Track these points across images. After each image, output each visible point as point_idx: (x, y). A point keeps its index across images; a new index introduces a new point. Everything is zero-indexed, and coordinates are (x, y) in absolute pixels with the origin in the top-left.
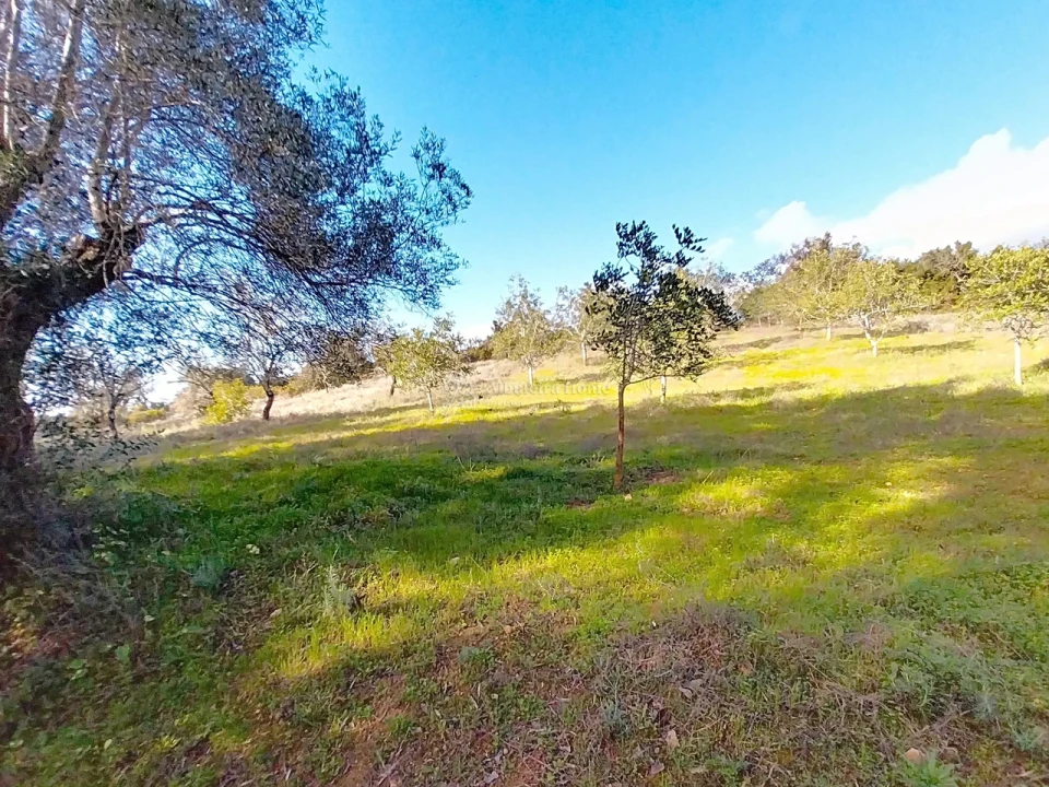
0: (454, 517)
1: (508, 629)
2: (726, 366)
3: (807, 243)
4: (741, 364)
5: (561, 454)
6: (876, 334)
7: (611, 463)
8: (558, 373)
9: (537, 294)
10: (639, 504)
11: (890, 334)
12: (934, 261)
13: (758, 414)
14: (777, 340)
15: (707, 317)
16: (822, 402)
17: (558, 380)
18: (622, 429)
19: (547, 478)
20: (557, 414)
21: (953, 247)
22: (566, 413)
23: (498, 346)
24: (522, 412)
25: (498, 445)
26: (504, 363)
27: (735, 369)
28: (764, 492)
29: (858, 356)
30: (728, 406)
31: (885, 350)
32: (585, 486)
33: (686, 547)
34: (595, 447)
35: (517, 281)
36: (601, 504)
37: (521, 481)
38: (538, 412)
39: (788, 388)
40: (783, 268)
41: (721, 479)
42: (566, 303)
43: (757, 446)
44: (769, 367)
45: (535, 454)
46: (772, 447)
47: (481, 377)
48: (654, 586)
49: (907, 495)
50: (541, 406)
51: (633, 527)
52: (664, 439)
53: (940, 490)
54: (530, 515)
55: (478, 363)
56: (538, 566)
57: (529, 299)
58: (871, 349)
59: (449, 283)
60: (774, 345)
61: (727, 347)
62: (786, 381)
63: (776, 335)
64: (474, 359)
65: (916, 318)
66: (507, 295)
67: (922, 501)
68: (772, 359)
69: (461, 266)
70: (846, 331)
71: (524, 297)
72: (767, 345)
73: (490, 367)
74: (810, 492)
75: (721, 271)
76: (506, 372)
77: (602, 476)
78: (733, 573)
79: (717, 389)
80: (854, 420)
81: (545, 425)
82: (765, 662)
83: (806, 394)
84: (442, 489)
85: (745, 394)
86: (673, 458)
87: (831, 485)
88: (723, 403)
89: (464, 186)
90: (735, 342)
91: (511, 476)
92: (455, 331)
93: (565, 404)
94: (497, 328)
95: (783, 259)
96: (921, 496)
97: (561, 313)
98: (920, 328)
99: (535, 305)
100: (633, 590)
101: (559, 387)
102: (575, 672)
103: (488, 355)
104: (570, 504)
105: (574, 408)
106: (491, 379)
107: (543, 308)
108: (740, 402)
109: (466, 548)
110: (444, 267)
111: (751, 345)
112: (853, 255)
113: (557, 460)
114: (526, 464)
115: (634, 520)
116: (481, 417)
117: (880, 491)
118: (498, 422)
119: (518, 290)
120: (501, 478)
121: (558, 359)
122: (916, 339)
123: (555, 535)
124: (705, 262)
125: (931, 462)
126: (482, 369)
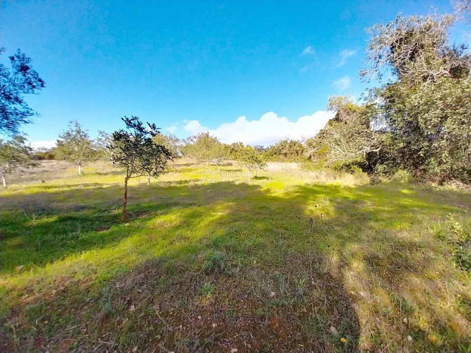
0: (20, 246)
1: (54, 291)
2: (175, 172)
3: (202, 134)
4: (180, 172)
5: (95, 208)
6: (219, 165)
7: (121, 211)
8: (97, 170)
9: (86, 132)
10: (132, 227)
11: (223, 165)
12: (234, 146)
13: (183, 189)
14: (193, 164)
15: (163, 156)
16: (203, 186)
17: (97, 173)
18: (126, 197)
19: (85, 220)
20: (94, 189)
21: (239, 143)
22: (100, 188)
23: (59, 154)
24: (73, 188)
25: (54, 205)
26: (63, 162)
27: (178, 173)
28: (180, 216)
29: (215, 172)
30: (174, 186)
31: (221, 170)
32: (106, 221)
33: (149, 241)
34: (114, 204)
35: (74, 124)
36: (114, 228)
37: (69, 222)
38: (82, 188)
39: (195, 181)
40: (195, 140)
41: (167, 213)
42: (104, 139)
43: (181, 201)
44: (189, 173)
45: (78, 209)
46: (186, 201)
47: (46, 169)
48: (133, 257)
49: (219, 214)
50: (86, 185)
51: (127, 236)
52: (147, 200)
53: (227, 212)
54: (73, 238)
55: (44, 161)
56: (76, 260)
57: (81, 134)
58: (218, 170)
59: (25, 122)
60: (192, 166)
61: (176, 165)
62: (194, 178)
63: (192, 162)
64: (41, 158)
65: (230, 161)
66: (67, 129)
67: (223, 215)
68: (190, 170)
69: (35, 115)
70: (213, 163)
71: (79, 132)
72: (189, 166)
73: (52, 164)
74: (195, 215)
75: (175, 137)
76: (63, 167)
77: (116, 217)
78: (165, 246)
79: (171, 180)
80: (211, 192)
81: (87, 194)
82: (170, 272)
83: (199, 183)
84: (12, 232)
85: (180, 182)
86: (150, 207)
87: (201, 213)
88: (172, 185)
89: (40, 80)
90: (179, 163)
91: (63, 220)
92: (26, 144)
93: (99, 184)
94: (60, 144)
95: (195, 137)
96: (223, 214)
97: (100, 142)
98: (230, 164)
99: (85, 137)
100: (124, 261)
101: (97, 176)
102: (91, 299)
103: (51, 157)
104: (97, 230)
105: (104, 186)
106: (53, 170)
107: (89, 139)
108: (178, 185)
109: (29, 259)
110: (23, 114)
111: (184, 165)
112: (214, 140)
113: (92, 211)
114: (73, 214)
115: (128, 233)
116: (43, 190)
117: (213, 213)
118: (56, 193)
119: (75, 128)
120: (56, 222)
121: (97, 163)
122: (230, 168)
123: (86, 245)
124: (168, 133)
125: (227, 204)
126: (45, 164)
